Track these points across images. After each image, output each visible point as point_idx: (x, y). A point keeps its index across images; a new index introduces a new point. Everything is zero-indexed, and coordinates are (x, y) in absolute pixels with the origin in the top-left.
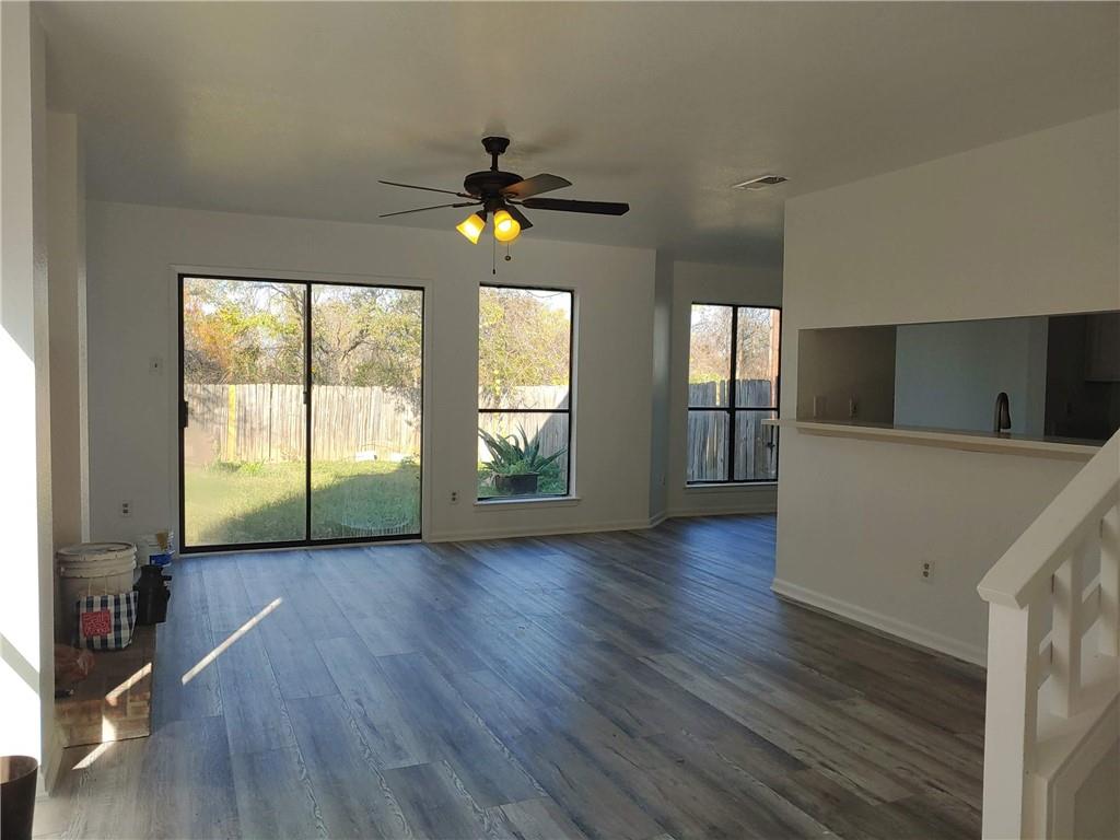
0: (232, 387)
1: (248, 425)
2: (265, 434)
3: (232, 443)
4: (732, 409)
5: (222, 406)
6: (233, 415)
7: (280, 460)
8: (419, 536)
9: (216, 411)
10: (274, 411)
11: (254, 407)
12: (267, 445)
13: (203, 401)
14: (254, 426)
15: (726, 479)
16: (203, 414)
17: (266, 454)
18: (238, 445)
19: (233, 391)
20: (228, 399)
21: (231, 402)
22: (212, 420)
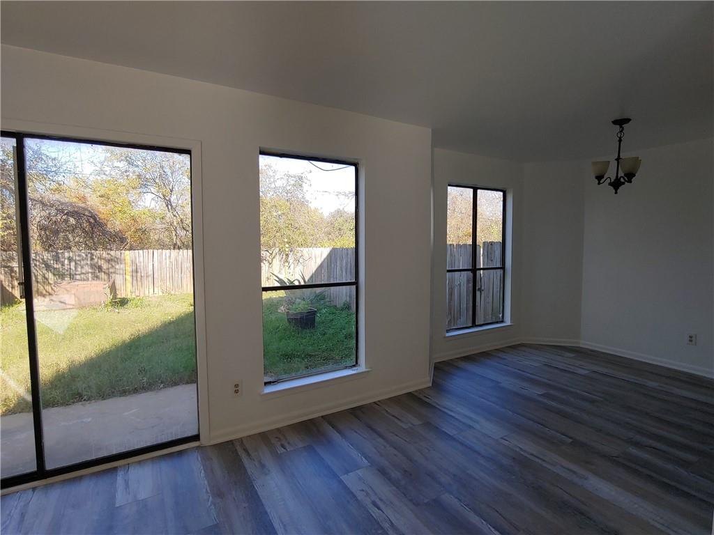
0: (127, 252)
1: (139, 274)
2: (150, 279)
3: (129, 285)
4: (474, 270)
5: (121, 263)
6: (129, 269)
7: (161, 294)
8: (196, 438)
9: (117, 267)
10: (156, 265)
11: (142, 264)
12: (151, 286)
13: (109, 261)
14: (143, 275)
15: (470, 325)
16: (108, 269)
17: (151, 291)
18: (133, 286)
19: (128, 255)
20: (125, 260)
21: (126, 261)
22: (115, 273)
